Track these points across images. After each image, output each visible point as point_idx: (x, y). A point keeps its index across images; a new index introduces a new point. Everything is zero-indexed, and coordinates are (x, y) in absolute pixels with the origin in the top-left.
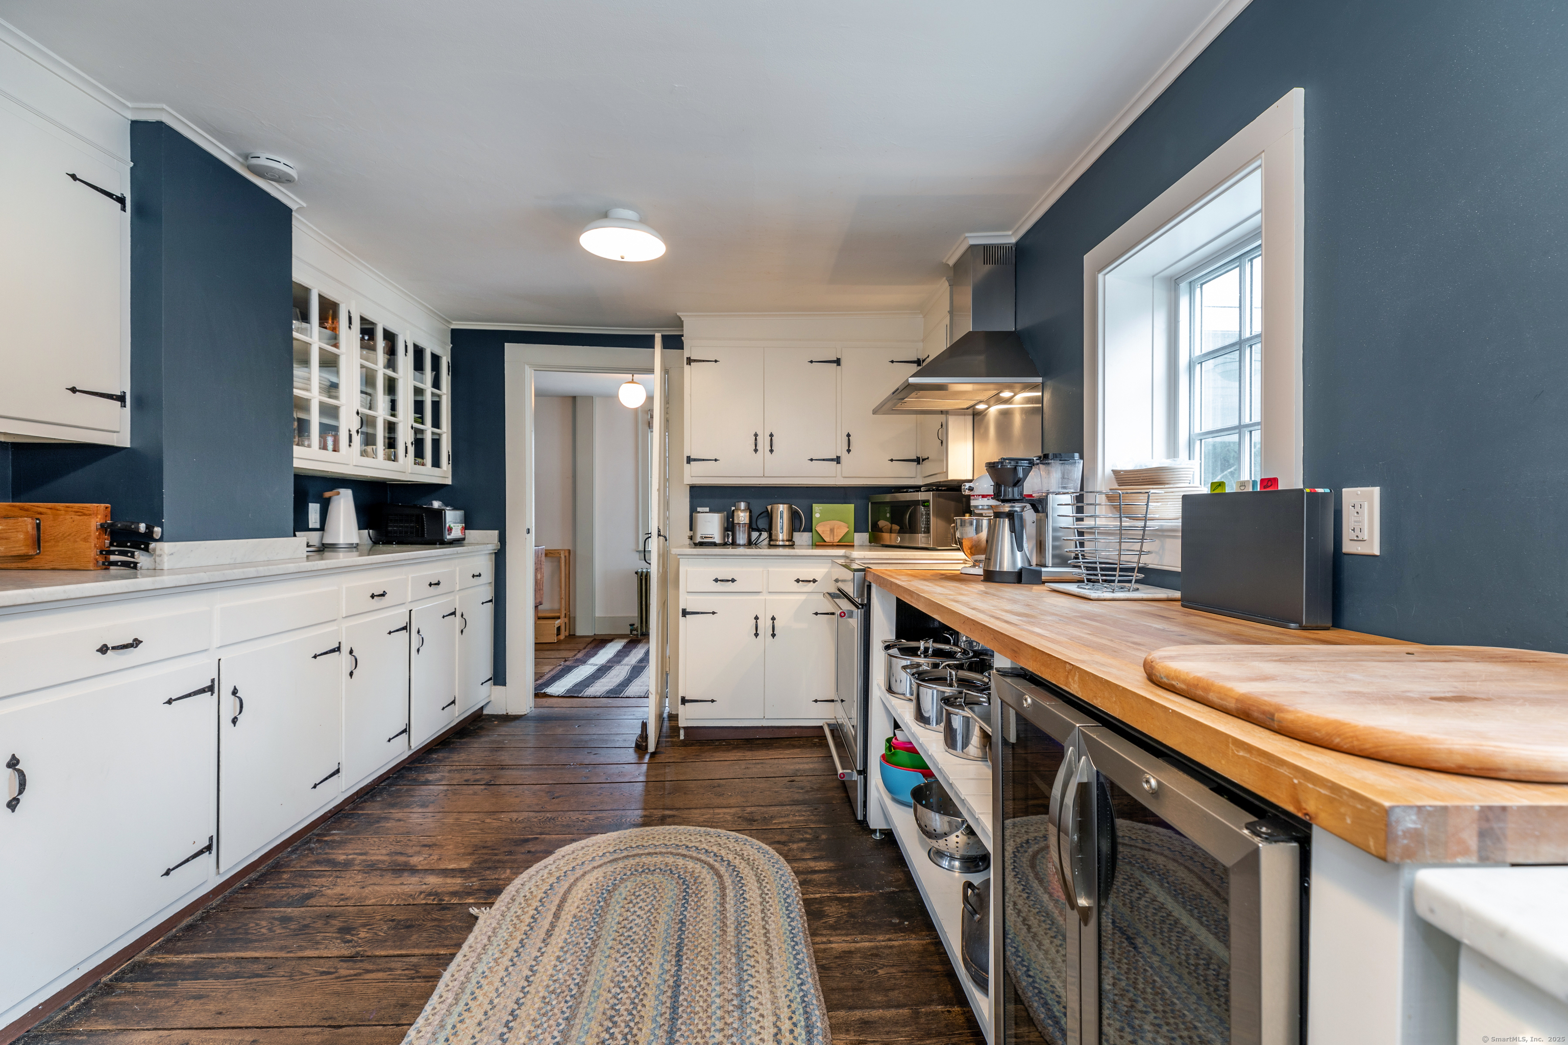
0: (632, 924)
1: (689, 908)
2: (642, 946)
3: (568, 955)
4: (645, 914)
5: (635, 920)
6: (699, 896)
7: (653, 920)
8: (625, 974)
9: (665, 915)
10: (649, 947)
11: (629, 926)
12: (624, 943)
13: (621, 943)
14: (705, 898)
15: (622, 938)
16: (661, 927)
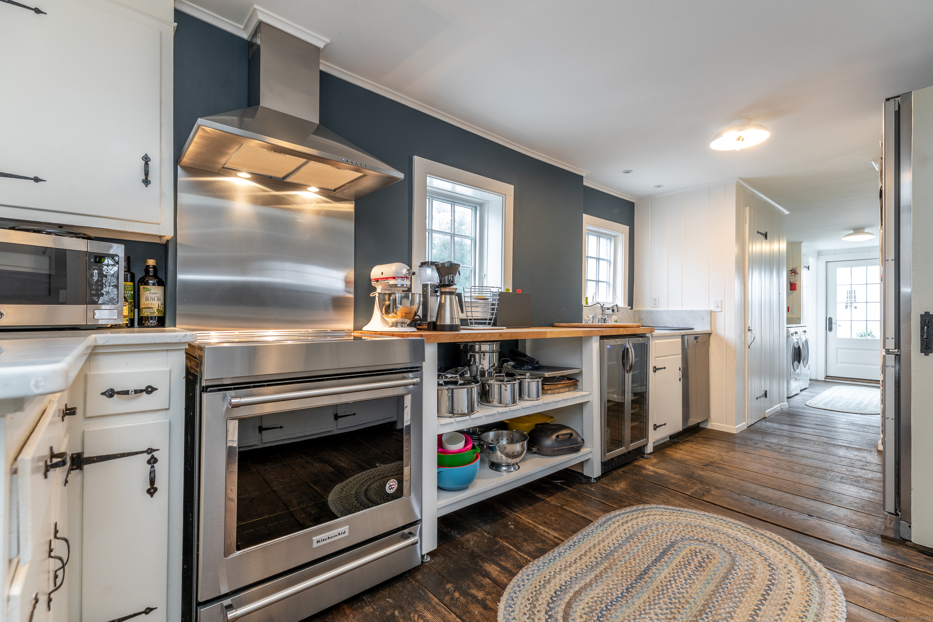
0: (665, 611)
1: (614, 597)
2: (665, 592)
3: (724, 615)
4: (650, 613)
5: (661, 614)
6: (600, 599)
7: (647, 605)
8: (685, 582)
9: (636, 603)
10: (660, 588)
11: (668, 611)
12: (677, 601)
13: (680, 602)
14: (597, 595)
15: (677, 605)
16: (645, 596)
